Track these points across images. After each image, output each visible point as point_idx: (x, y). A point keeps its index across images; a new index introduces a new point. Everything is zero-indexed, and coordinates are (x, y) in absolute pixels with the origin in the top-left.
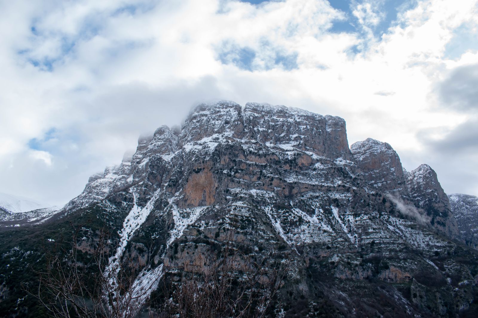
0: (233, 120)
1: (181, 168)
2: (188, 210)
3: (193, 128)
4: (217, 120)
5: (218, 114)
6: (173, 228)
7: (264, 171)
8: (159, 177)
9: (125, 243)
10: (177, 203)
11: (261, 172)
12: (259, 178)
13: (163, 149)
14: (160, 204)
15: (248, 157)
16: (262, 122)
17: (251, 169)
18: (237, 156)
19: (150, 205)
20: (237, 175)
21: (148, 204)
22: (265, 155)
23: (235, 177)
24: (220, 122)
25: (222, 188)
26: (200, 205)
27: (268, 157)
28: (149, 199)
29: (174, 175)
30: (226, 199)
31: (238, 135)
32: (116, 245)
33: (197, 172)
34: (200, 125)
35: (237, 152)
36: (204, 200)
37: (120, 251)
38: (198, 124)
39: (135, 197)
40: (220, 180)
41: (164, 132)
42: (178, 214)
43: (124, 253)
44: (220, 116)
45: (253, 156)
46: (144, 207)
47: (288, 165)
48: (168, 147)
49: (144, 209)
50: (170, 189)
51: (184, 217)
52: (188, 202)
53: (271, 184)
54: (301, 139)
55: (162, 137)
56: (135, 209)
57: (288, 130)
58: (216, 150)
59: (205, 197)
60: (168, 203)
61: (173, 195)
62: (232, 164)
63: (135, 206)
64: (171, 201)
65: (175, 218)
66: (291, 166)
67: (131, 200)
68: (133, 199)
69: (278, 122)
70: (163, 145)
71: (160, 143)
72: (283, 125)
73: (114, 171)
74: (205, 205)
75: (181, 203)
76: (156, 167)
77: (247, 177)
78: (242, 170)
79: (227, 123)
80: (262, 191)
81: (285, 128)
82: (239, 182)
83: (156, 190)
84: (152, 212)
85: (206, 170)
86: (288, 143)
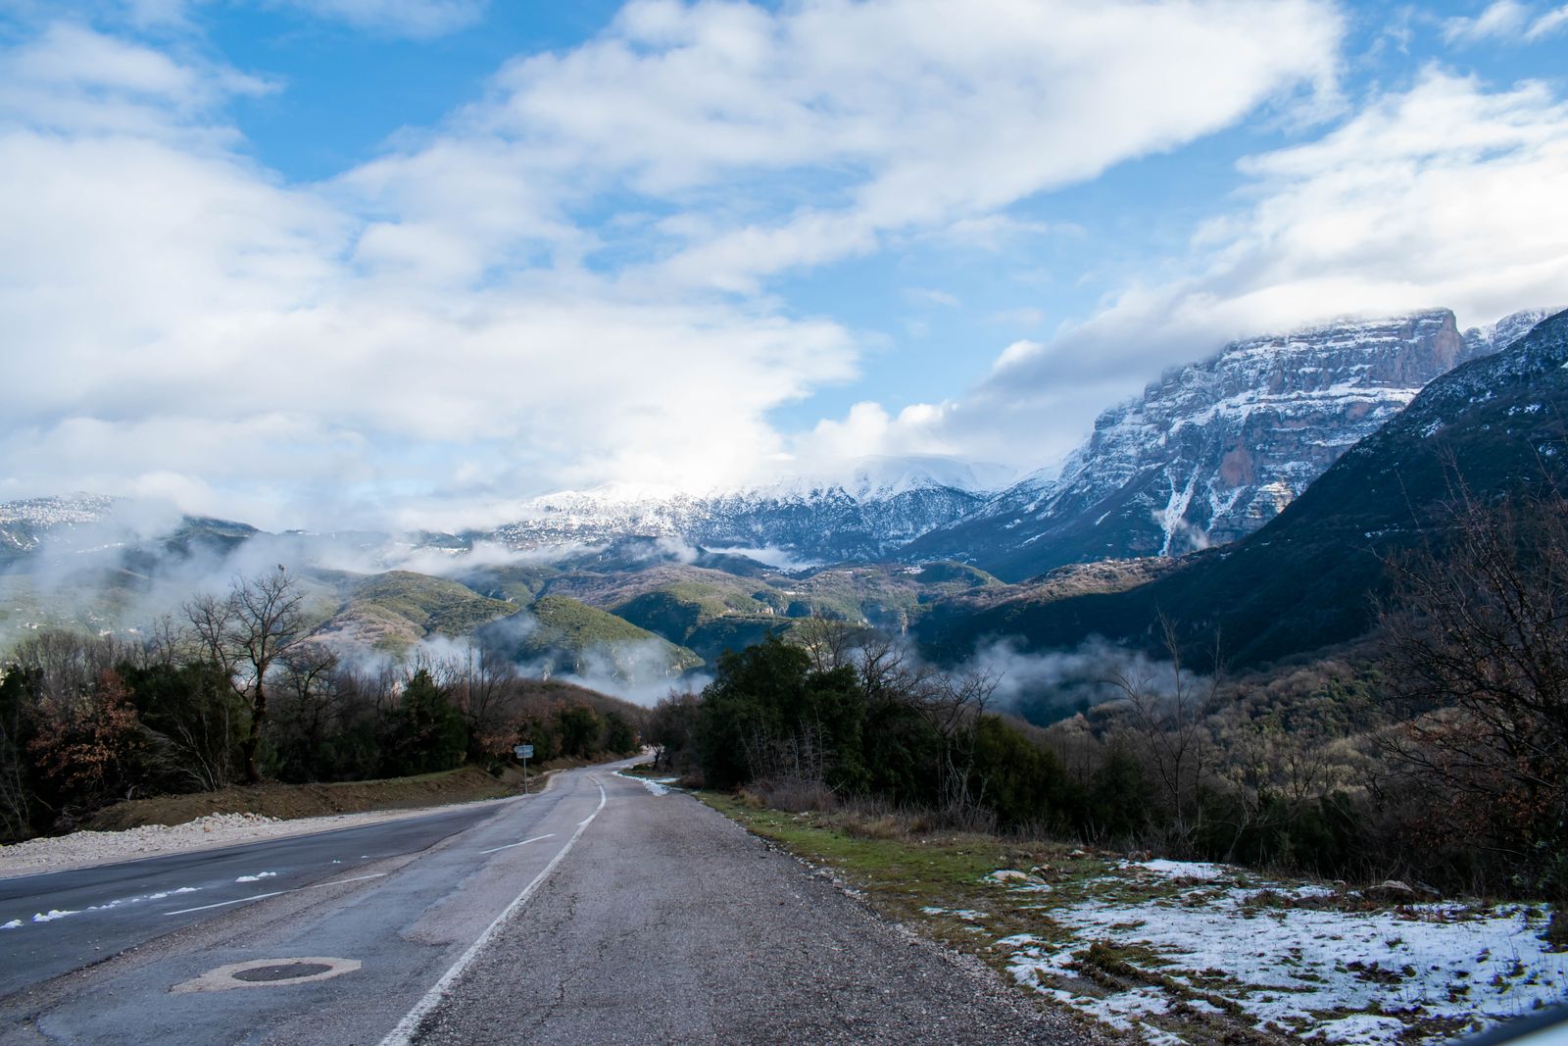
0: (1269, 367)
1: (1217, 439)
2: (1227, 493)
3: (1226, 380)
4: (1251, 369)
5: (1251, 360)
6: (1211, 516)
7: (1303, 438)
8: (1196, 449)
9: (1170, 538)
10: (1215, 485)
11: (1299, 439)
12: (1297, 448)
13: (1196, 403)
14: (1199, 489)
15: (1284, 424)
16: (1310, 358)
17: (1288, 437)
18: (1270, 426)
19: (1189, 490)
20: (1272, 448)
21: (1187, 487)
22: (1304, 417)
23: (1270, 451)
24: (1254, 371)
25: (1257, 466)
26: (1240, 485)
27: (1309, 418)
28: (1188, 481)
29: (1209, 451)
30: (1261, 478)
31: (1276, 389)
32: (1162, 540)
33: (1230, 450)
34: (1233, 375)
35: (1270, 421)
36: (1242, 479)
37: (1166, 545)
38: (1230, 373)
39: (1172, 480)
40: (1254, 458)
41: (1192, 378)
42: (1217, 499)
43: (1170, 546)
44: (1254, 363)
45: (1290, 422)
46: (1182, 492)
47: (1335, 422)
48: (1201, 399)
49: (1184, 495)
50: (1207, 469)
51: (1222, 502)
52: (1226, 484)
53: (1310, 453)
54: (1365, 372)
55: (1191, 386)
56: (1175, 497)
57: (1347, 360)
58: (1247, 422)
59: (1243, 476)
60: (1206, 487)
61: (1212, 475)
62: (1266, 436)
63: (1174, 494)
64: (1209, 483)
65: (1213, 505)
66: (1339, 422)
67: (1168, 486)
68: (1170, 484)
69: (1333, 350)
70: (1194, 398)
71: (1189, 395)
72: (1340, 355)
73: (1134, 409)
74: (1244, 485)
75: (1219, 486)
76: (1189, 438)
77: (1283, 449)
78: (1277, 441)
79: (1262, 372)
80: (1299, 463)
81: (1343, 359)
82: (1274, 457)
83: (1194, 466)
84: (1192, 499)
85: (1239, 447)
86: (1347, 381)
